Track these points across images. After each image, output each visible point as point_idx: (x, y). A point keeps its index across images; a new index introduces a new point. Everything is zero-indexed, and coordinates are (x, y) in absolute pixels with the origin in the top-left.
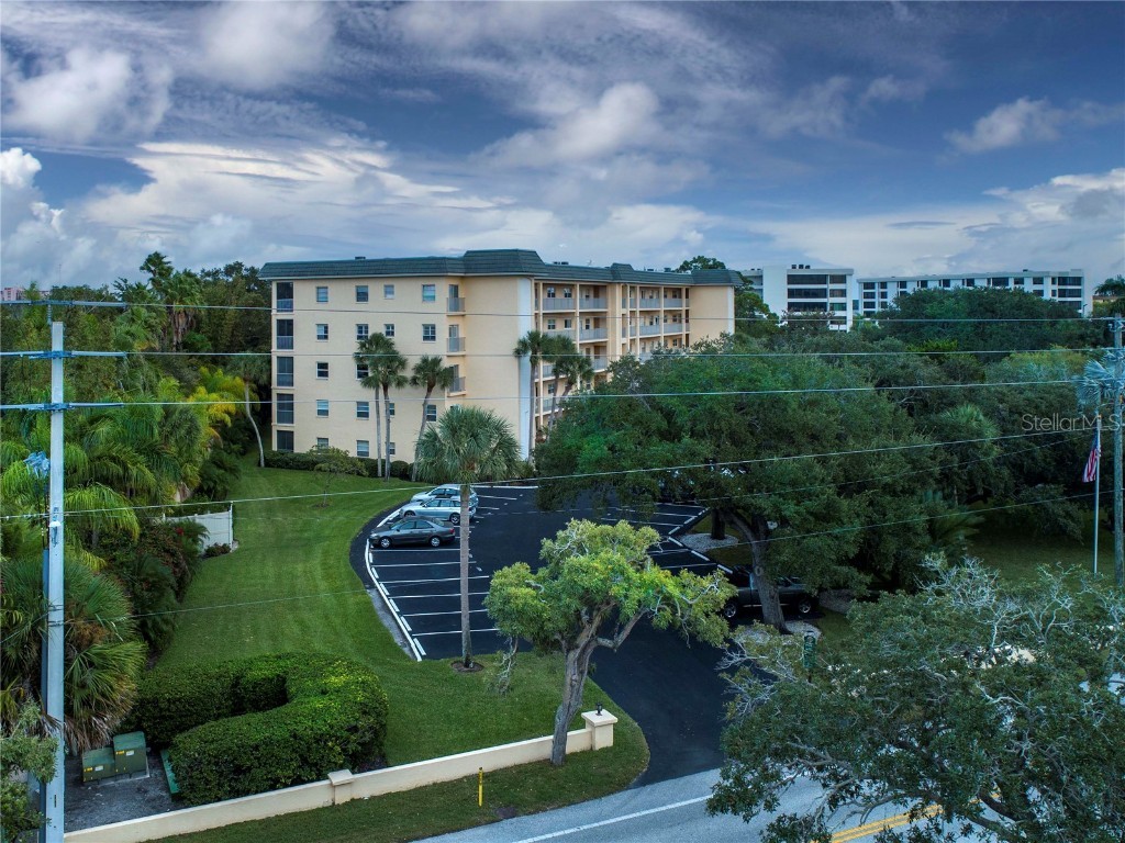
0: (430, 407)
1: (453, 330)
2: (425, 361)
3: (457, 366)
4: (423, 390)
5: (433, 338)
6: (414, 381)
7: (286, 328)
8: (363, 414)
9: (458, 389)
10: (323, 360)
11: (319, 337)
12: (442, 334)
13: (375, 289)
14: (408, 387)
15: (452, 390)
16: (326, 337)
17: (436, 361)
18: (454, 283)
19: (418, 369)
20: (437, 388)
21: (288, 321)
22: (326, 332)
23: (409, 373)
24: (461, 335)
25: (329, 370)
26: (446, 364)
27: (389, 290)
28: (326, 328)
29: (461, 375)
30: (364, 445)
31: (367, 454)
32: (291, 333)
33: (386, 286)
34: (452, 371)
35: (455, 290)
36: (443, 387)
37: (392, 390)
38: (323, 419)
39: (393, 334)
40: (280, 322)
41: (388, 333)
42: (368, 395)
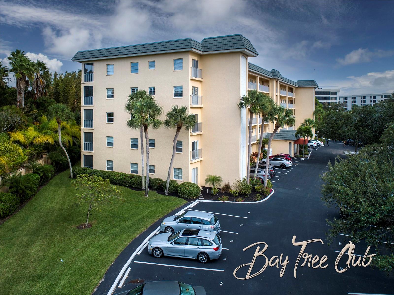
0: (178, 142)
1: (195, 89)
2: (175, 109)
3: (197, 115)
4: (172, 130)
5: (181, 95)
6: (167, 124)
7: (89, 91)
8: (135, 146)
9: (196, 130)
10: (110, 111)
11: (109, 97)
12: (188, 93)
13: (143, 64)
14: (162, 128)
15: (193, 131)
16: (112, 97)
17: (183, 110)
18: (196, 58)
19: (171, 115)
20: (183, 129)
21: (90, 87)
22: (113, 93)
23: (163, 117)
24: (200, 94)
25: (114, 117)
26: (190, 112)
27: (152, 65)
28: (112, 90)
29: (200, 120)
30: (135, 166)
31: (137, 172)
32: (92, 94)
33: (150, 62)
34: (193, 117)
35: (196, 64)
36: (188, 128)
37: (150, 129)
38: (110, 149)
39: (154, 93)
40: (86, 87)
41: (151, 93)
42: (136, 133)
